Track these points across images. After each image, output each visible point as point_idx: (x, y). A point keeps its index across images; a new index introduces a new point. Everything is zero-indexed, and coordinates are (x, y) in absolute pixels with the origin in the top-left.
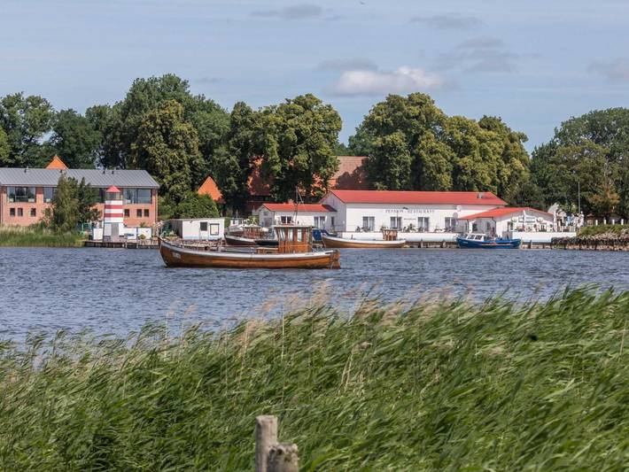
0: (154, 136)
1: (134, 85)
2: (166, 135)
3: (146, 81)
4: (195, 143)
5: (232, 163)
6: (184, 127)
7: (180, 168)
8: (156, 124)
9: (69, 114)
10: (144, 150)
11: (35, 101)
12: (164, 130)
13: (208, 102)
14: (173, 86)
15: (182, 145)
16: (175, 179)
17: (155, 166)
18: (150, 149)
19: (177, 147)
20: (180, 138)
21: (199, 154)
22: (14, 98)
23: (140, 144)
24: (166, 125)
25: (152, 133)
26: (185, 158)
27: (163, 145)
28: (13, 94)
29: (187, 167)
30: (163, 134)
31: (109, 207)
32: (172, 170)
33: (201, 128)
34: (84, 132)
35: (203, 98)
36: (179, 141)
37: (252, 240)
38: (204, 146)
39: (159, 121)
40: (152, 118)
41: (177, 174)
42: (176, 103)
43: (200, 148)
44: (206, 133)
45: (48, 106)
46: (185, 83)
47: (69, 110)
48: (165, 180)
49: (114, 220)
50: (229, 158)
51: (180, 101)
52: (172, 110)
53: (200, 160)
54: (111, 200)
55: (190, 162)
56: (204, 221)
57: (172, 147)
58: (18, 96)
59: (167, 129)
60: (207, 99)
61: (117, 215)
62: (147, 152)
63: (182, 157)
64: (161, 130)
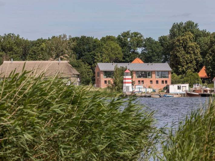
0: (179, 48)
1: (173, 26)
2: (185, 47)
3: (179, 24)
4: (198, 51)
5: (210, 60)
6: (193, 44)
7: (191, 62)
8: (180, 43)
9: (149, 40)
10: (175, 54)
11: (136, 34)
12: (184, 46)
13: (207, 33)
14: (190, 26)
15: (192, 52)
16: (188, 67)
17: (180, 62)
18: (178, 54)
19: (190, 53)
20: (190, 49)
21: (200, 56)
22: (126, 33)
23: (174, 52)
24: (184, 43)
25: (179, 47)
26: (193, 58)
27: (183, 52)
28: (126, 31)
29: (194, 62)
30: (184, 47)
31: (125, 79)
32: (187, 63)
33: (201, 44)
34: (155, 47)
35: (206, 31)
36: (190, 50)
37: (198, 94)
38: (203, 53)
39: (181, 41)
40: (178, 40)
41: (190, 65)
42: (190, 33)
43: (201, 53)
44: (204, 47)
45: (142, 36)
46: (196, 25)
47: (150, 38)
48: (183, 68)
49: (127, 85)
50: (209, 57)
51: (193, 33)
52: (188, 36)
53: (201, 59)
54: (126, 76)
55: (196, 59)
56: (179, 85)
57: (187, 53)
58: (128, 32)
59: (185, 45)
60: (207, 32)
61: (128, 83)
62: (177, 56)
63: (192, 57)
64: (182, 45)
